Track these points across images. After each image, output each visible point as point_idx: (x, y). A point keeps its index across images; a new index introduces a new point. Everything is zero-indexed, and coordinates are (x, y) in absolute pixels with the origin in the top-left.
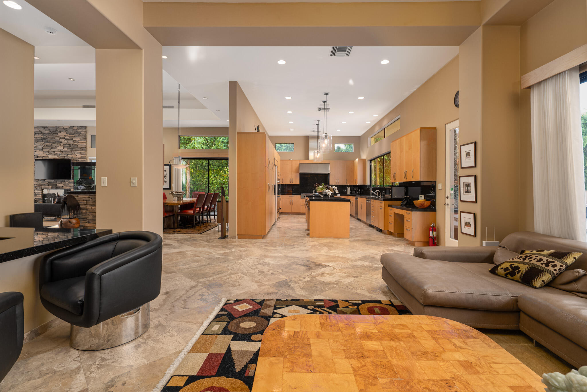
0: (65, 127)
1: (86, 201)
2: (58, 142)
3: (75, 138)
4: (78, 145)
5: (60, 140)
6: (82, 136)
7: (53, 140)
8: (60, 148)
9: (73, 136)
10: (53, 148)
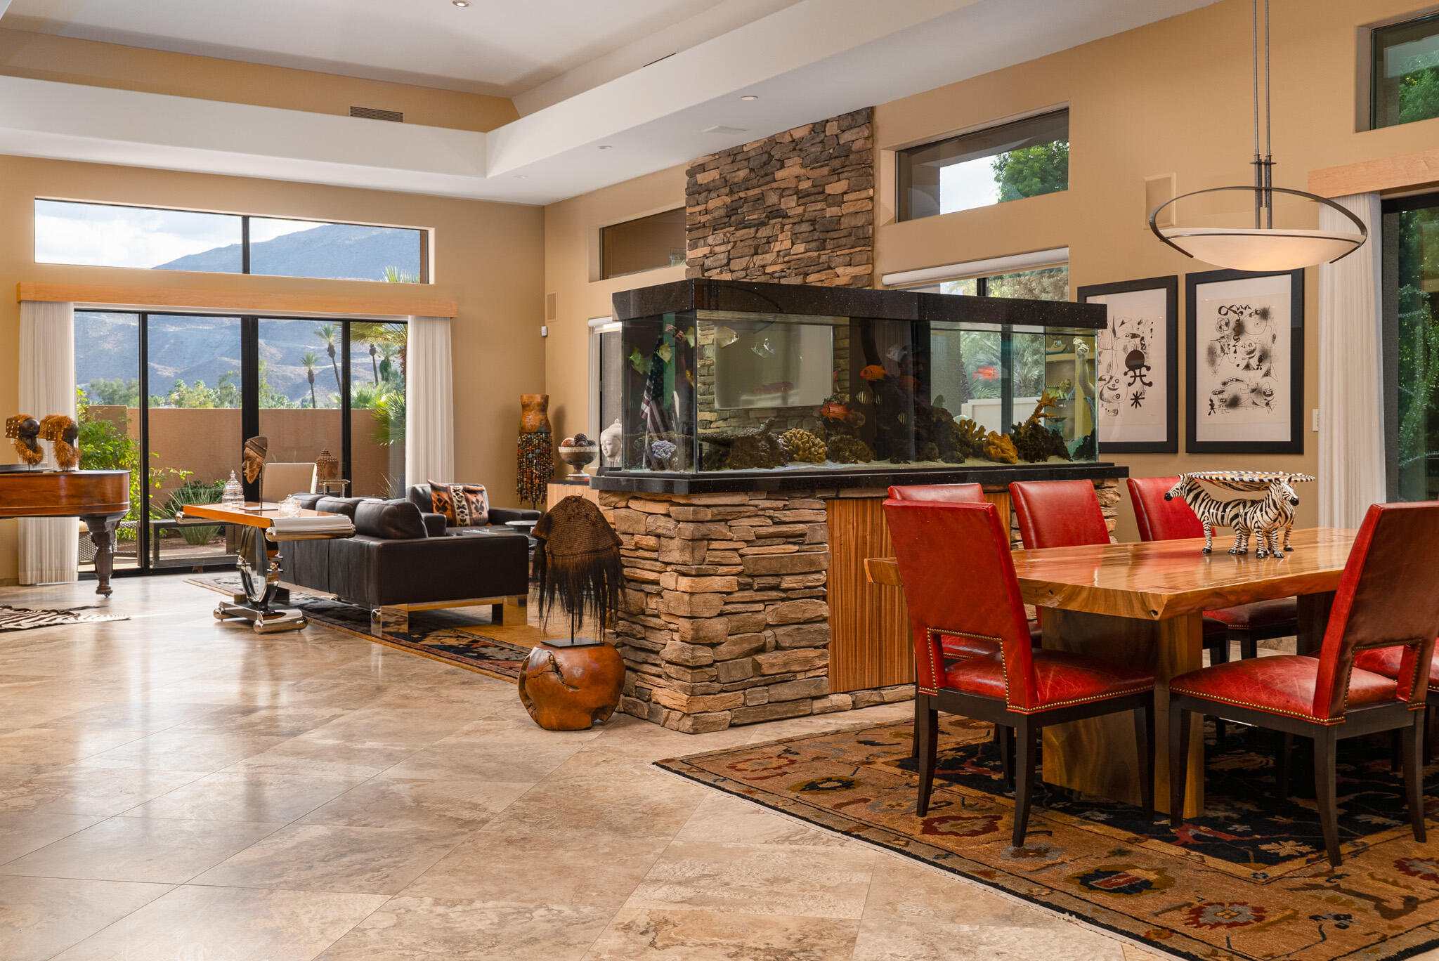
0: (797, 135)
1: (658, 536)
2: (774, 218)
3: (832, 180)
4: (842, 219)
5: (783, 206)
6: (855, 167)
7: (760, 211)
8: (783, 243)
9: (825, 170)
10: (760, 251)
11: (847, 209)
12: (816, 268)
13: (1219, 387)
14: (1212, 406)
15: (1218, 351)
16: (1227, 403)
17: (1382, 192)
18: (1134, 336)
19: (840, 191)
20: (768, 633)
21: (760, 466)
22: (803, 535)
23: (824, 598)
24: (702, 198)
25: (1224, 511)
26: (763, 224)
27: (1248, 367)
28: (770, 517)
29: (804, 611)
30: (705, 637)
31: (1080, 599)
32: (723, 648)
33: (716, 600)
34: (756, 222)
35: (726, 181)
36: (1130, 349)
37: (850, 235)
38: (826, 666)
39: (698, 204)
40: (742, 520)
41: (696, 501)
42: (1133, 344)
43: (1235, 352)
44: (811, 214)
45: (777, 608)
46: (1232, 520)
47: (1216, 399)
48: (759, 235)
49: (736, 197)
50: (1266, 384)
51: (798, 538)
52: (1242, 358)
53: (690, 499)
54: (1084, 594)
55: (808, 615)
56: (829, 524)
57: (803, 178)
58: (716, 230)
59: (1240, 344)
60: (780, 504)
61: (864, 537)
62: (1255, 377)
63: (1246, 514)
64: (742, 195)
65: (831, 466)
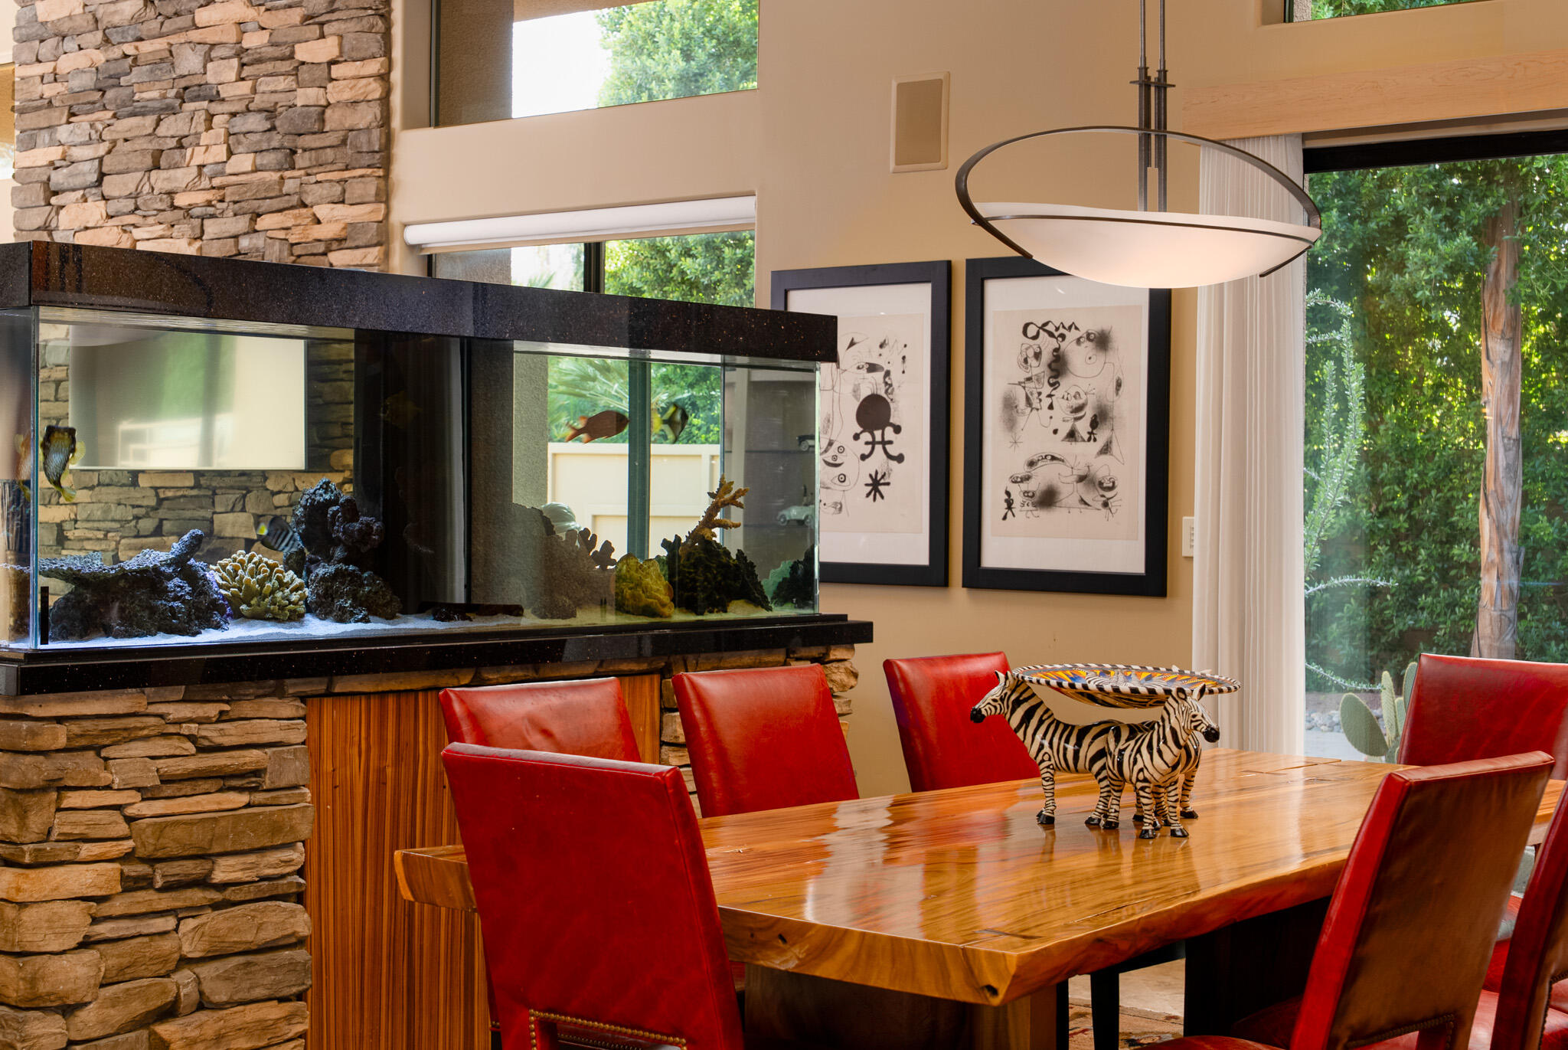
2: (192, 100)
3: (308, 35)
4: (328, 112)
5: (210, 78)
6: (353, 13)
7: (165, 85)
8: (210, 150)
9: (296, 15)
10: (163, 163)
11: (337, 93)
12: (276, 204)
13: (1022, 470)
14: (1009, 504)
15: (1022, 403)
16: (1035, 499)
17: (1305, 136)
18: (872, 368)
19: (325, 59)
20: (185, 976)
21: (171, 631)
22: (257, 773)
23: (300, 898)
24: (46, 49)
25: (1079, 743)
26: (171, 110)
27: (1072, 435)
28: (191, 738)
29: (259, 927)
30: (49, 994)
31: (841, 956)
32: (83, 1015)
33: (76, 917)
34: (157, 105)
35: (96, 21)
36: (865, 392)
37: (344, 142)
38: (302, 1035)
39: (39, 61)
40: (133, 745)
41: (33, 711)
42: (871, 385)
43: (1051, 407)
44: (265, 97)
45: (203, 925)
46: (1094, 760)
47: (1016, 491)
48: (162, 131)
49: (116, 52)
50: (1103, 467)
51: (247, 779)
52: (1061, 421)
53: (21, 706)
54: (851, 947)
55: (268, 935)
56: (312, 747)
57: (250, 26)
58: (74, 115)
59: (1059, 393)
60: (212, 710)
61: (381, 771)
62: (1084, 454)
63: (1121, 753)
64: (129, 49)
65: (317, 628)
